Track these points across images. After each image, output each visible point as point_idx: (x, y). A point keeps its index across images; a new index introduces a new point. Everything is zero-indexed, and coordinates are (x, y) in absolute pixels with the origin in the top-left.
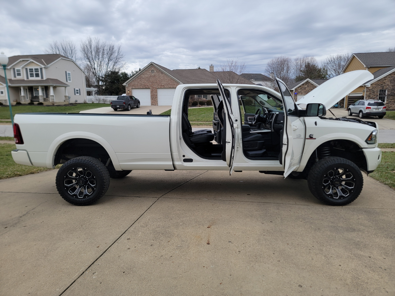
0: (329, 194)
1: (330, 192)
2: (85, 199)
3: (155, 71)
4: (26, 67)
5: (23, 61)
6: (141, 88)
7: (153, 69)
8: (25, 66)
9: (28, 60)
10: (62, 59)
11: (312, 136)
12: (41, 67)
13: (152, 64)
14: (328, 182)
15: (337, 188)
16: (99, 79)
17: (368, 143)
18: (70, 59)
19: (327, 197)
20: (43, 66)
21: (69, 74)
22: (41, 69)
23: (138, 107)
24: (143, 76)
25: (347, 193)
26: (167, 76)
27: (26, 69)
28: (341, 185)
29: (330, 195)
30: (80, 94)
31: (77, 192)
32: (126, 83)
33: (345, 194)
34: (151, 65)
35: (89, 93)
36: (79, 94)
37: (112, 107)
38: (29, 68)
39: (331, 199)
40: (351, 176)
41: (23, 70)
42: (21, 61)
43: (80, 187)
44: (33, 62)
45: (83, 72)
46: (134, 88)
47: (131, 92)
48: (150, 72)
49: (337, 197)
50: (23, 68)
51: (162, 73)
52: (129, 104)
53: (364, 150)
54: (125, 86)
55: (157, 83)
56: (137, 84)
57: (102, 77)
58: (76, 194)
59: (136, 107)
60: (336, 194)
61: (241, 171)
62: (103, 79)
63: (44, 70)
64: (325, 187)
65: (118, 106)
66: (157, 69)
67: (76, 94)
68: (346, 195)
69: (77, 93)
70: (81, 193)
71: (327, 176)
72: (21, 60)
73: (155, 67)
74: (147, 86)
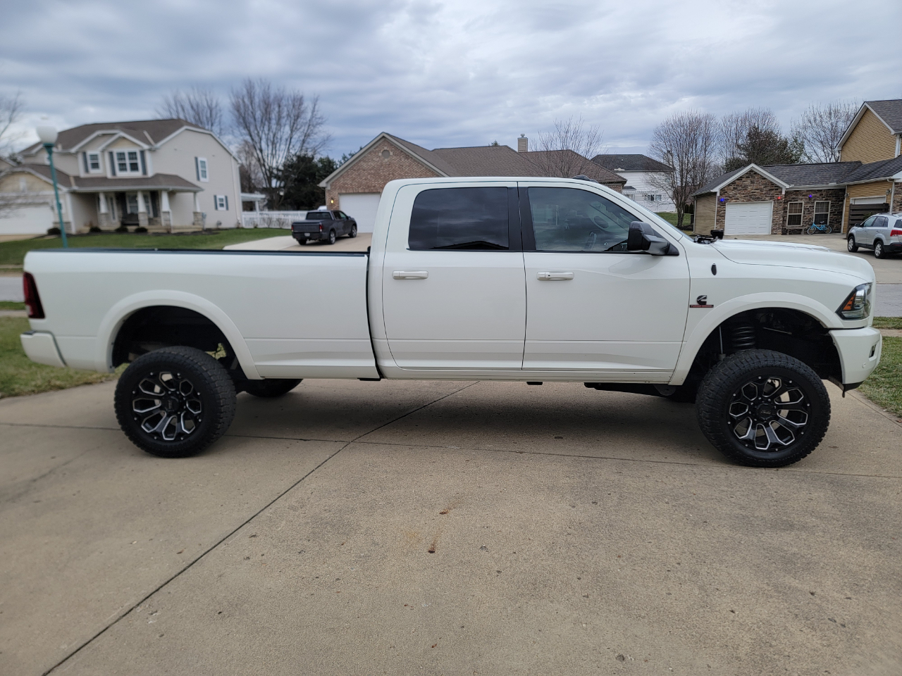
0: (743, 440)
1: (749, 434)
2: (177, 443)
3: (391, 153)
4: (111, 150)
5: (104, 135)
6: (358, 193)
7: (386, 148)
8: (109, 146)
9: (113, 135)
10: (187, 130)
11: (703, 300)
12: (140, 149)
13: (384, 137)
14: (745, 411)
15: (767, 425)
16: (271, 173)
17: (843, 318)
19: (740, 447)
20: (146, 147)
21: (203, 162)
22: (142, 153)
23: (351, 236)
24: (364, 165)
25: (789, 437)
27: (111, 154)
28: (777, 419)
29: (746, 441)
30: (227, 208)
31: (162, 426)
32: (327, 182)
33: (785, 440)
34: (381, 139)
35: (249, 206)
36: (224, 209)
37: (294, 237)
38: (116, 150)
39: (750, 452)
40: (801, 396)
41: (103, 156)
42: (98, 137)
43: (169, 416)
44: (124, 138)
45: (234, 158)
46: (344, 191)
47: (337, 202)
48: (380, 154)
49: (765, 447)
50: (103, 151)
51: (407, 156)
52: (333, 230)
53: (833, 333)
54: (324, 188)
56: (351, 184)
57: (278, 170)
58: (159, 431)
59: (347, 235)
60: (763, 440)
61: (541, 383)
62: (280, 173)
63: (148, 156)
64: (734, 422)
65: (307, 235)
66: (397, 148)
67: (220, 208)
68: (786, 442)
69: (222, 205)
70: (171, 429)
71: (739, 395)
72: (99, 132)
73: (391, 144)
74: (374, 186)
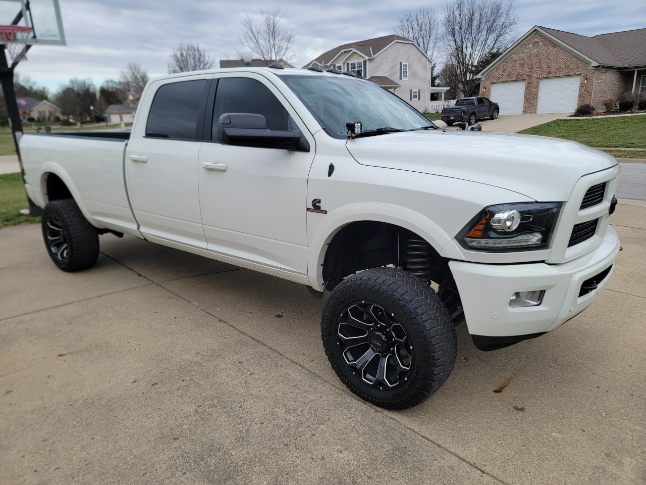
3: (541, 44)
4: (348, 62)
5: (345, 52)
6: (507, 82)
7: (536, 40)
8: (346, 59)
9: (351, 51)
10: (396, 42)
12: (364, 60)
13: (536, 30)
18: (411, 41)
20: (367, 58)
21: (405, 66)
22: (365, 62)
23: (492, 118)
24: (516, 57)
26: (565, 50)
27: (348, 64)
30: (419, 99)
32: (482, 74)
34: (533, 32)
35: (434, 97)
36: (417, 99)
38: (350, 62)
41: (344, 66)
42: (342, 53)
44: (356, 53)
45: (429, 60)
46: (496, 81)
47: (488, 90)
48: (531, 46)
50: (344, 63)
51: (555, 45)
52: (474, 114)
54: (480, 79)
55: (541, 68)
56: (502, 75)
59: (488, 117)
63: (368, 63)
65: (452, 118)
66: (546, 39)
67: (413, 99)
69: (415, 97)
72: (343, 51)
73: (542, 36)
74: (521, 75)
